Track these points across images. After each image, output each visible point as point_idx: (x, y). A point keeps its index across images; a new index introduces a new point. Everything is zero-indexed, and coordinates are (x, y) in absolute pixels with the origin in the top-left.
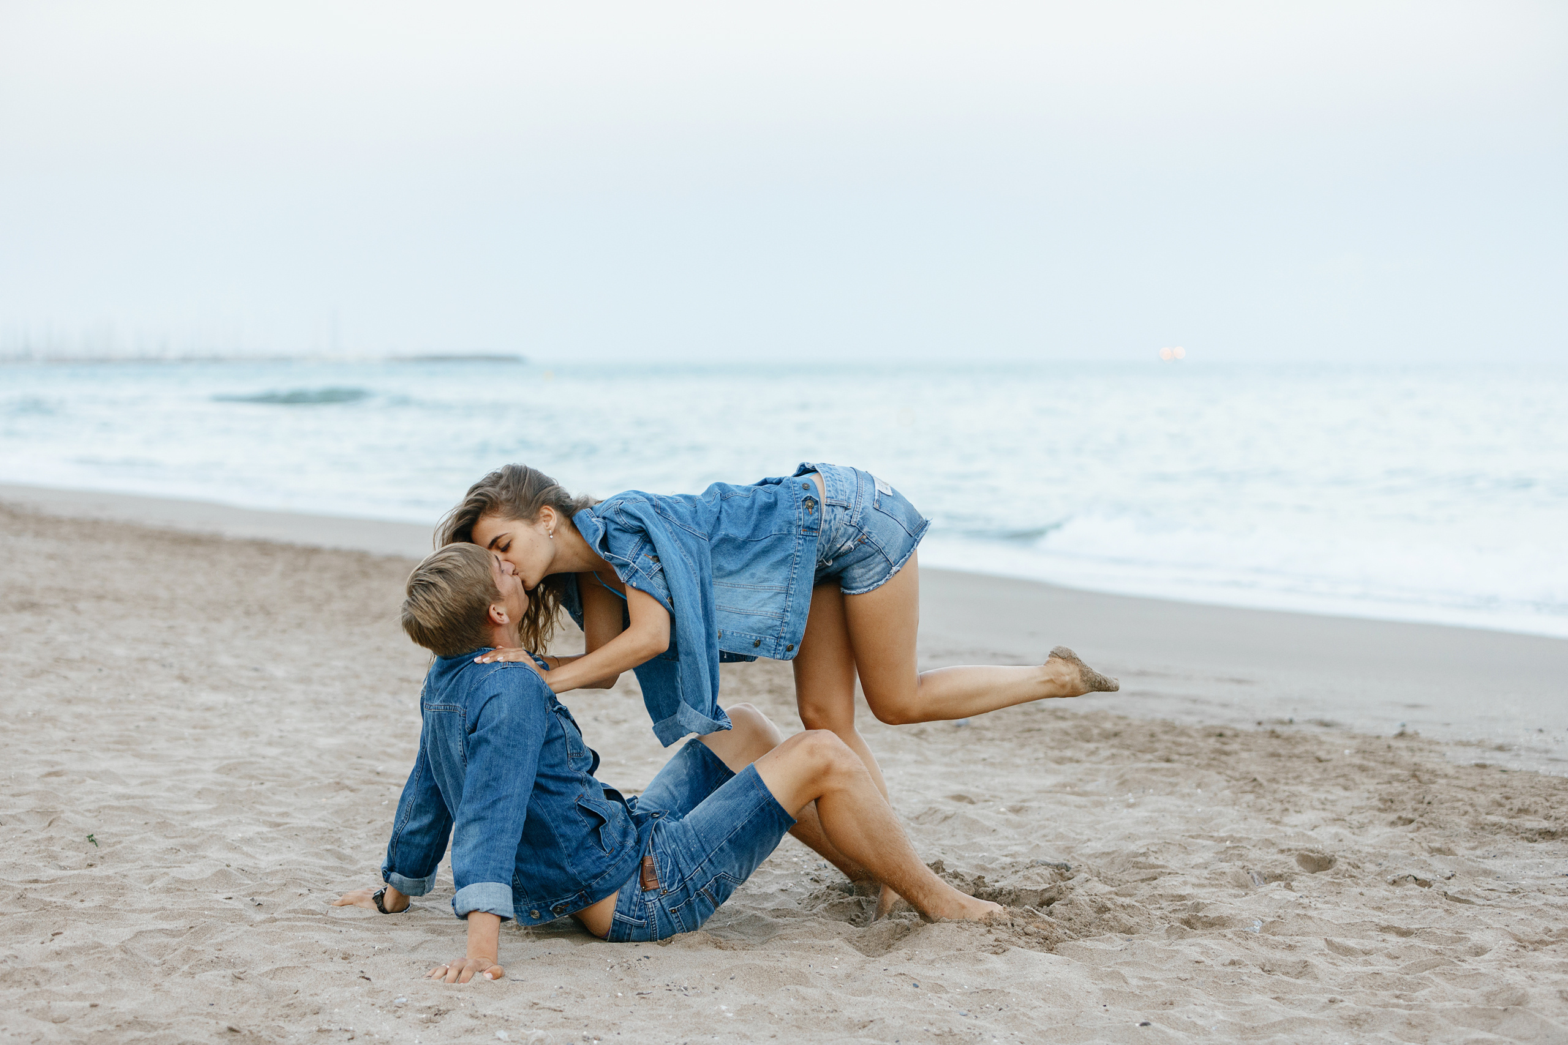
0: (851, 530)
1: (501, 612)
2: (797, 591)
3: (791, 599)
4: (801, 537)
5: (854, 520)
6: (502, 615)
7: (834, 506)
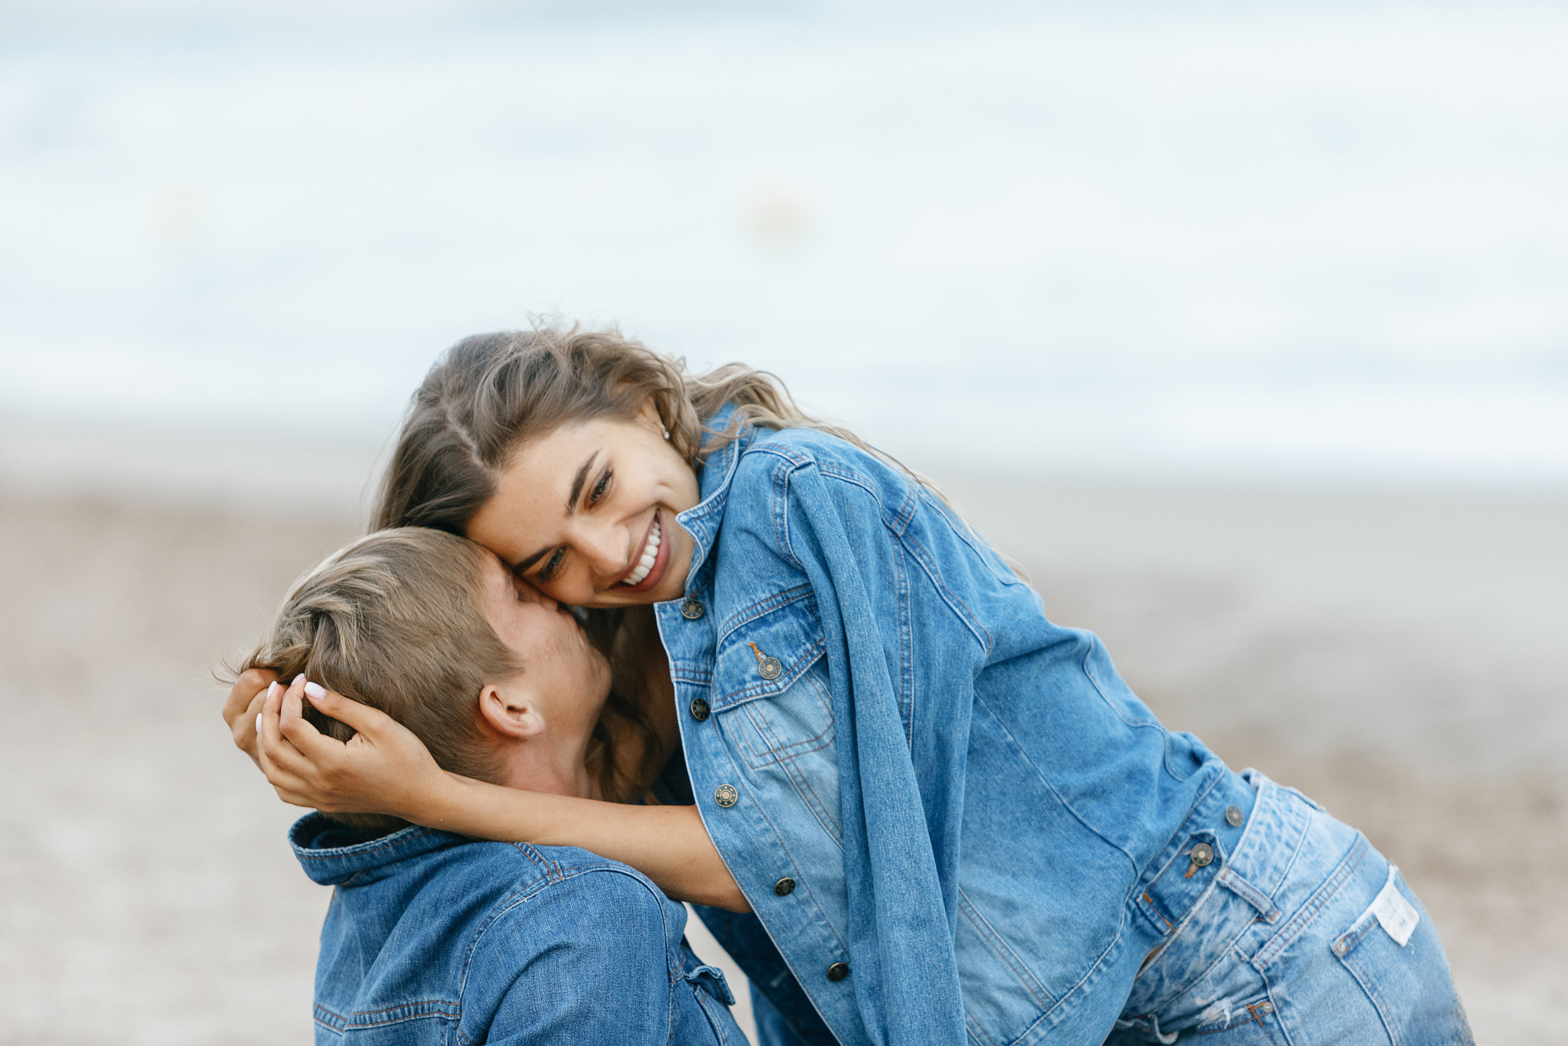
0: (1244, 974)
1: (517, 703)
2: (1069, 1024)
3: (1042, 1033)
4: (1134, 906)
5: (1265, 955)
6: (522, 711)
7: (1235, 895)
